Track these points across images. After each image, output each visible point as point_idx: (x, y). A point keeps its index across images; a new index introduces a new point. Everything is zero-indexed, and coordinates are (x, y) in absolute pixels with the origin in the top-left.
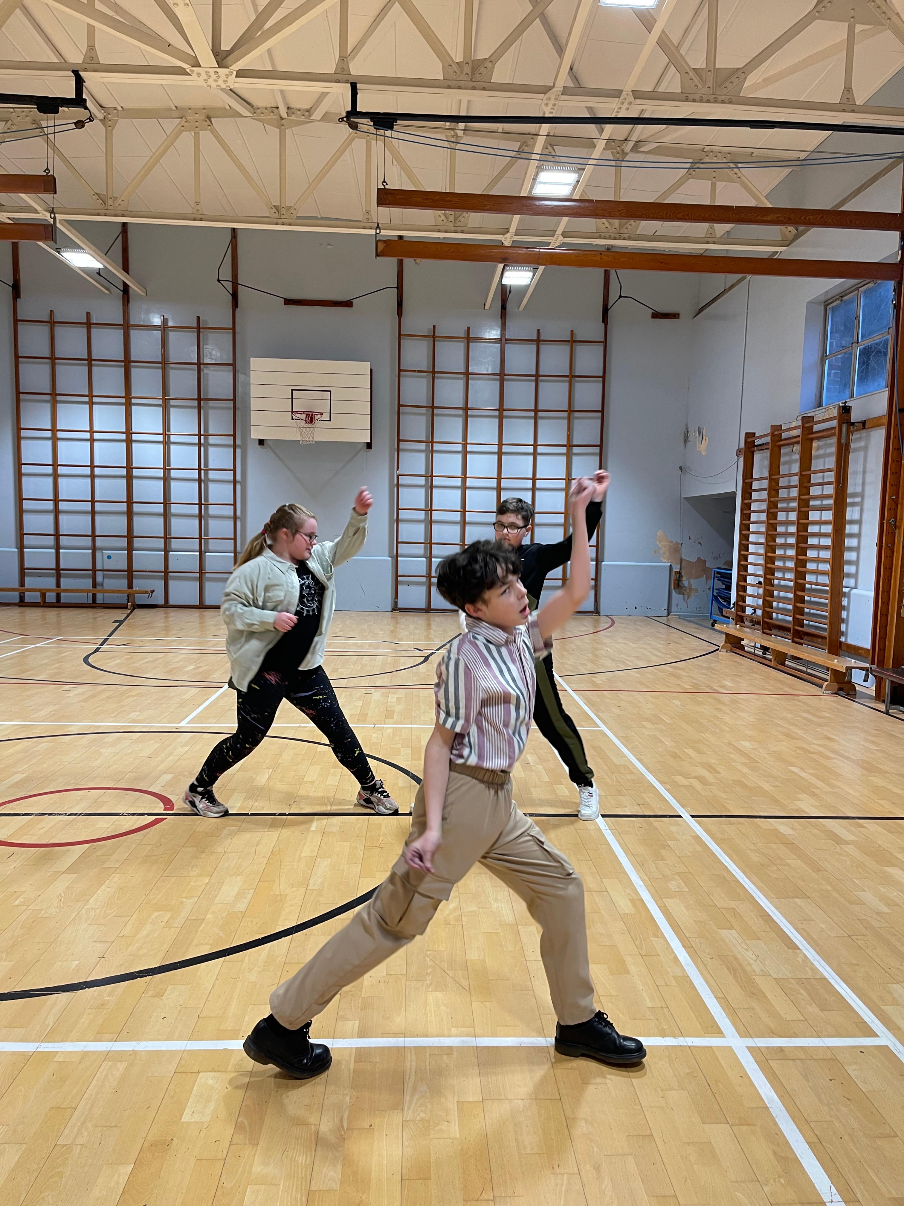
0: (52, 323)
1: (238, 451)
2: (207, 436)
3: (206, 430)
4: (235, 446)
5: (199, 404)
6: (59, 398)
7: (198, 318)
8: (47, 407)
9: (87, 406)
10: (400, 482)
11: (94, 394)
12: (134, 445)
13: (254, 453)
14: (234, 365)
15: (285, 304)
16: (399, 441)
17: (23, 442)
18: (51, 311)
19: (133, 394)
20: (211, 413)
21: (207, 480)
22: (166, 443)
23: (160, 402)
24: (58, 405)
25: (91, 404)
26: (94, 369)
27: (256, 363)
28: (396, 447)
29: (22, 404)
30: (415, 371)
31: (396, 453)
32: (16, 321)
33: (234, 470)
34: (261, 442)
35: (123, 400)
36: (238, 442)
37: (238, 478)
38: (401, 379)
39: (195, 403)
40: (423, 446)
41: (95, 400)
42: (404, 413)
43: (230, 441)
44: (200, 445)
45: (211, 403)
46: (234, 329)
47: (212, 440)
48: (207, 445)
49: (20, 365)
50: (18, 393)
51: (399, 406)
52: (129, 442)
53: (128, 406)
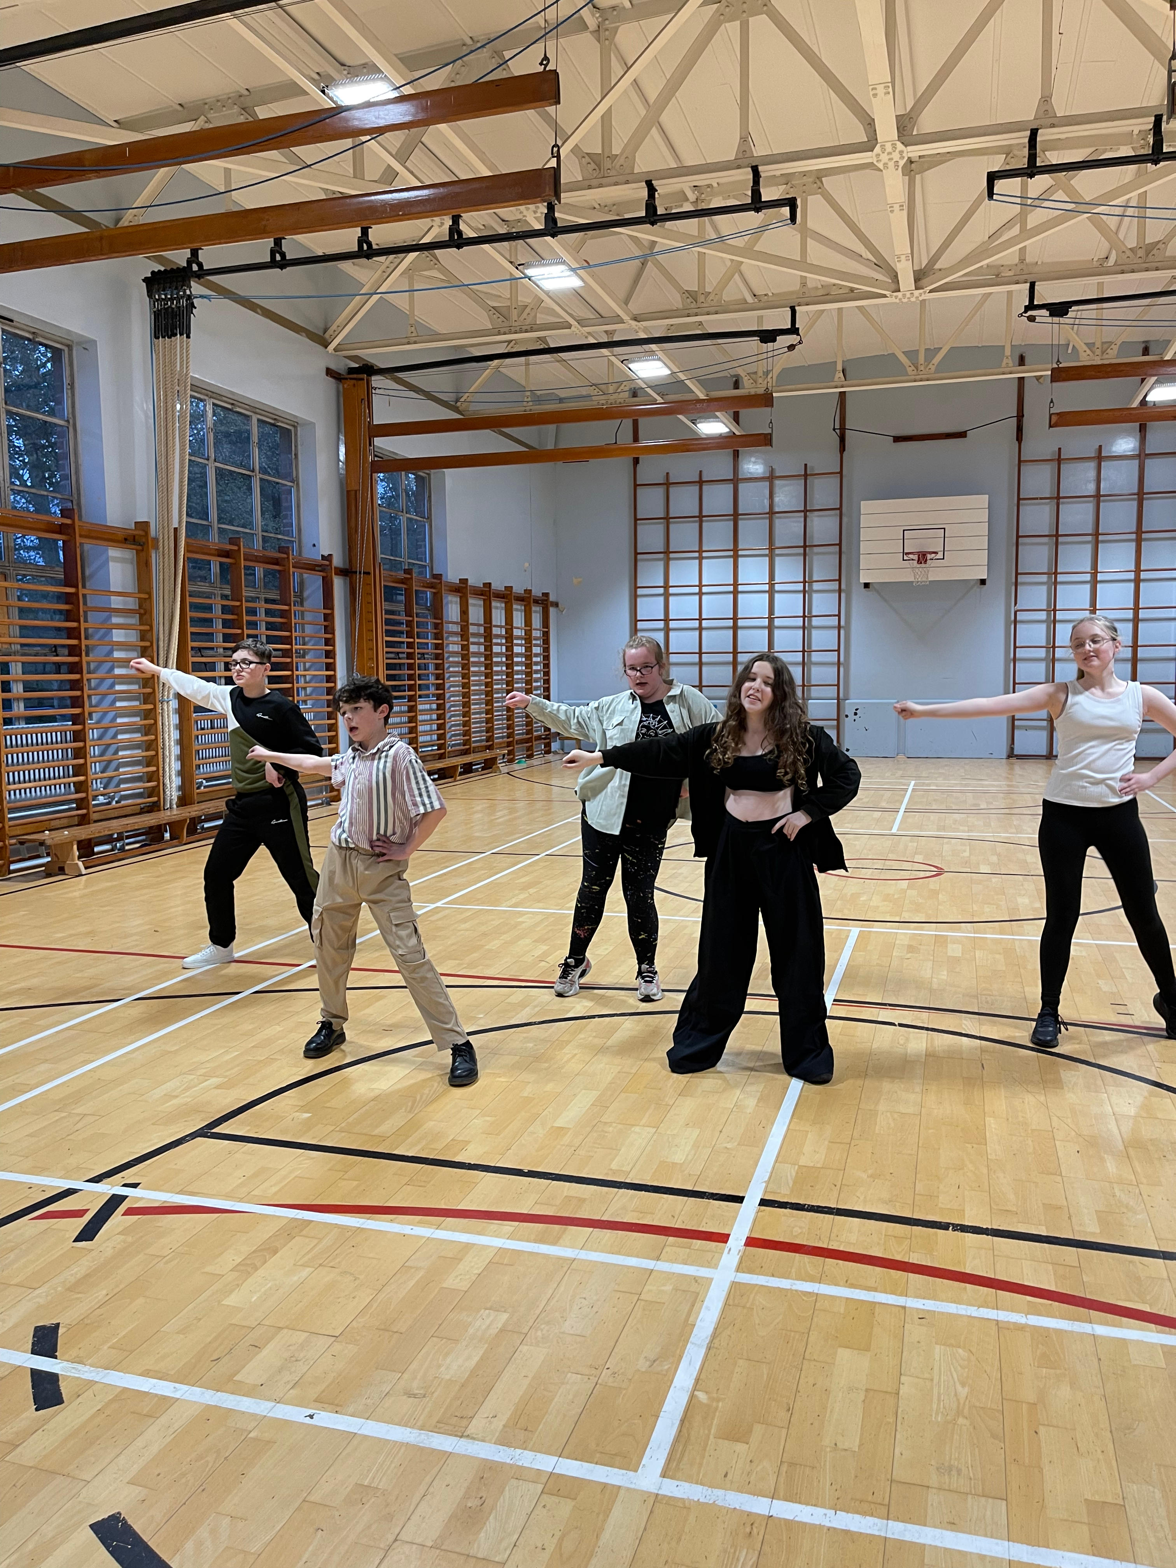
0: (667, 484)
1: (843, 595)
2: (811, 582)
3: (811, 576)
4: (840, 591)
5: (805, 551)
6: (672, 555)
7: (806, 465)
8: (661, 565)
9: (697, 561)
10: (1018, 618)
11: (704, 549)
12: (740, 596)
13: (859, 597)
14: (840, 509)
15: (894, 441)
16: (1017, 574)
17: (639, 600)
18: (668, 473)
19: (740, 547)
20: (815, 558)
21: (811, 627)
22: (771, 592)
23: (767, 552)
24: (671, 562)
25: (701, 559)
26: (704, 524)
27: (866, 506)
28: (1014, 580)
29: (639, 564)
30: (1037, 499)
31: (1013, 588)
32: (636, 486)
33: (839, 615)
34: (867, 585)
35: (731, 553)
36: (843, 587)
37: (843, 623)
38: (1021, 507)
39: (801, 550)
40: (1044, 578)
41: (705, 554)
42: (1025, 544)
43: (835, 586)
44: (804, 591)
45: (816, 549)
46: (841, 473)
47: (816, 586)
48: (812, 591)
49: (638, 527)
50: (636, 553)
51: (1018, 537)
52: (735, 593)
53: (736, 558)
